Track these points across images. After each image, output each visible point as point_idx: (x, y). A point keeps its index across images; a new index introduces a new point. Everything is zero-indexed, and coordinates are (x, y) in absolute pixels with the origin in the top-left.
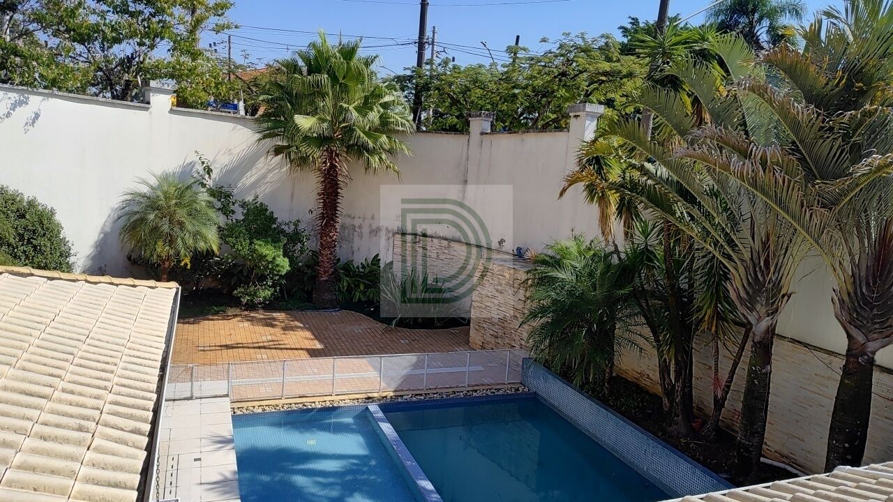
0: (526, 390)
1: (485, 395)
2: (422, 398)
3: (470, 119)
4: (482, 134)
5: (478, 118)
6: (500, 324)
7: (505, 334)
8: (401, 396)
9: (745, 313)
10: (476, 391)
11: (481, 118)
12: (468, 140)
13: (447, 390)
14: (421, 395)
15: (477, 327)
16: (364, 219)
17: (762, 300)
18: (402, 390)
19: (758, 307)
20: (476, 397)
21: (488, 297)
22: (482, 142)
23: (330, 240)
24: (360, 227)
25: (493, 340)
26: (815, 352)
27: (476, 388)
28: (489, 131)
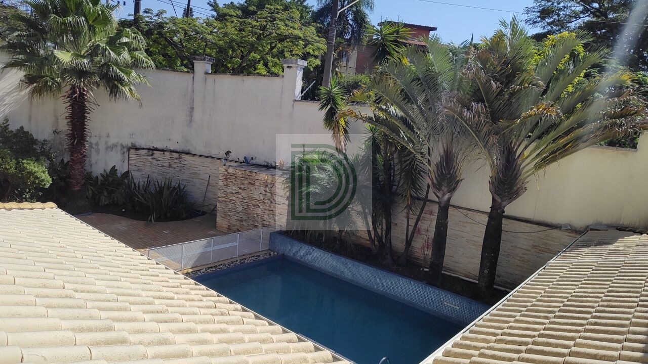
0: (276, 253)
1: (252, 261)
2: (214, 269)
3: (194, 61)
4: (206, 73)
5: (202, 61)
6: (244, 211)
7: (248, 218)
8: (199, 270)
9: (436, 192)
10: (245, 259)
11: (205, 62)
12: (193, 77)
13: (228, 261)
14: (211, 267)
15: (223, 216)
16: (100, 137)
17: (445, 184)
18: (197, 267)
19: (443, 188)
20: (248, 264)
21: (232, 193)
22: (206, 79)
23: (81, 156)
24: (97, 144)
25: (238, 223)
26: (459, 210)
27: (244, 257)
28: (210, 72)
